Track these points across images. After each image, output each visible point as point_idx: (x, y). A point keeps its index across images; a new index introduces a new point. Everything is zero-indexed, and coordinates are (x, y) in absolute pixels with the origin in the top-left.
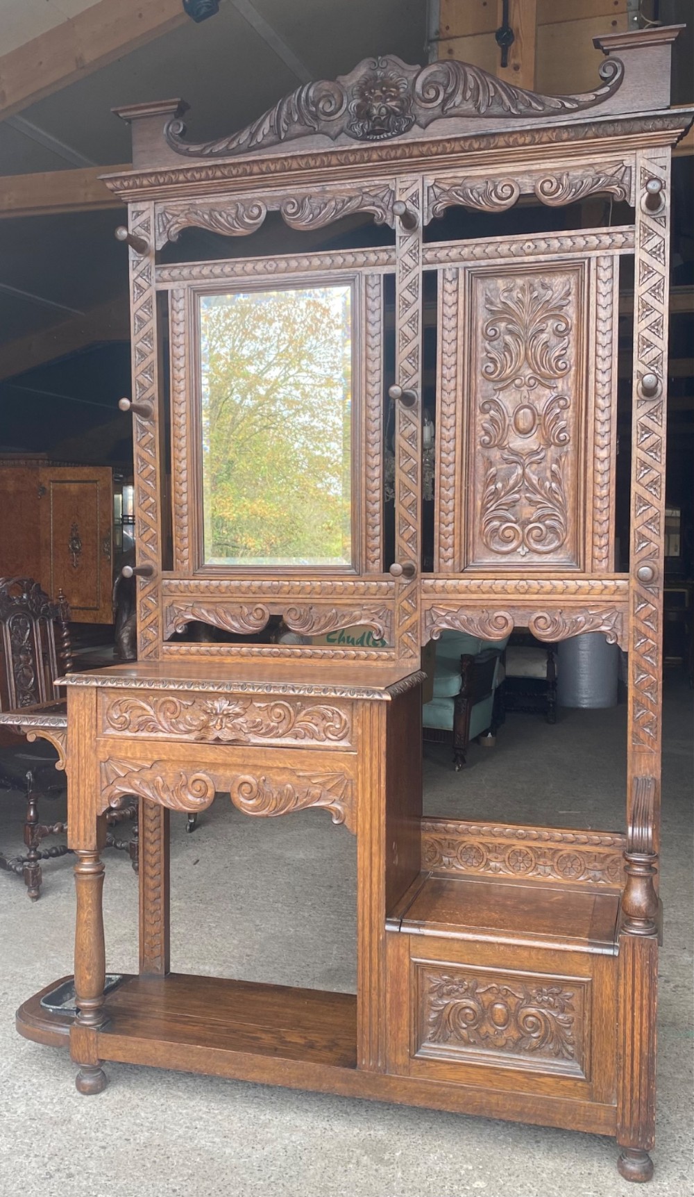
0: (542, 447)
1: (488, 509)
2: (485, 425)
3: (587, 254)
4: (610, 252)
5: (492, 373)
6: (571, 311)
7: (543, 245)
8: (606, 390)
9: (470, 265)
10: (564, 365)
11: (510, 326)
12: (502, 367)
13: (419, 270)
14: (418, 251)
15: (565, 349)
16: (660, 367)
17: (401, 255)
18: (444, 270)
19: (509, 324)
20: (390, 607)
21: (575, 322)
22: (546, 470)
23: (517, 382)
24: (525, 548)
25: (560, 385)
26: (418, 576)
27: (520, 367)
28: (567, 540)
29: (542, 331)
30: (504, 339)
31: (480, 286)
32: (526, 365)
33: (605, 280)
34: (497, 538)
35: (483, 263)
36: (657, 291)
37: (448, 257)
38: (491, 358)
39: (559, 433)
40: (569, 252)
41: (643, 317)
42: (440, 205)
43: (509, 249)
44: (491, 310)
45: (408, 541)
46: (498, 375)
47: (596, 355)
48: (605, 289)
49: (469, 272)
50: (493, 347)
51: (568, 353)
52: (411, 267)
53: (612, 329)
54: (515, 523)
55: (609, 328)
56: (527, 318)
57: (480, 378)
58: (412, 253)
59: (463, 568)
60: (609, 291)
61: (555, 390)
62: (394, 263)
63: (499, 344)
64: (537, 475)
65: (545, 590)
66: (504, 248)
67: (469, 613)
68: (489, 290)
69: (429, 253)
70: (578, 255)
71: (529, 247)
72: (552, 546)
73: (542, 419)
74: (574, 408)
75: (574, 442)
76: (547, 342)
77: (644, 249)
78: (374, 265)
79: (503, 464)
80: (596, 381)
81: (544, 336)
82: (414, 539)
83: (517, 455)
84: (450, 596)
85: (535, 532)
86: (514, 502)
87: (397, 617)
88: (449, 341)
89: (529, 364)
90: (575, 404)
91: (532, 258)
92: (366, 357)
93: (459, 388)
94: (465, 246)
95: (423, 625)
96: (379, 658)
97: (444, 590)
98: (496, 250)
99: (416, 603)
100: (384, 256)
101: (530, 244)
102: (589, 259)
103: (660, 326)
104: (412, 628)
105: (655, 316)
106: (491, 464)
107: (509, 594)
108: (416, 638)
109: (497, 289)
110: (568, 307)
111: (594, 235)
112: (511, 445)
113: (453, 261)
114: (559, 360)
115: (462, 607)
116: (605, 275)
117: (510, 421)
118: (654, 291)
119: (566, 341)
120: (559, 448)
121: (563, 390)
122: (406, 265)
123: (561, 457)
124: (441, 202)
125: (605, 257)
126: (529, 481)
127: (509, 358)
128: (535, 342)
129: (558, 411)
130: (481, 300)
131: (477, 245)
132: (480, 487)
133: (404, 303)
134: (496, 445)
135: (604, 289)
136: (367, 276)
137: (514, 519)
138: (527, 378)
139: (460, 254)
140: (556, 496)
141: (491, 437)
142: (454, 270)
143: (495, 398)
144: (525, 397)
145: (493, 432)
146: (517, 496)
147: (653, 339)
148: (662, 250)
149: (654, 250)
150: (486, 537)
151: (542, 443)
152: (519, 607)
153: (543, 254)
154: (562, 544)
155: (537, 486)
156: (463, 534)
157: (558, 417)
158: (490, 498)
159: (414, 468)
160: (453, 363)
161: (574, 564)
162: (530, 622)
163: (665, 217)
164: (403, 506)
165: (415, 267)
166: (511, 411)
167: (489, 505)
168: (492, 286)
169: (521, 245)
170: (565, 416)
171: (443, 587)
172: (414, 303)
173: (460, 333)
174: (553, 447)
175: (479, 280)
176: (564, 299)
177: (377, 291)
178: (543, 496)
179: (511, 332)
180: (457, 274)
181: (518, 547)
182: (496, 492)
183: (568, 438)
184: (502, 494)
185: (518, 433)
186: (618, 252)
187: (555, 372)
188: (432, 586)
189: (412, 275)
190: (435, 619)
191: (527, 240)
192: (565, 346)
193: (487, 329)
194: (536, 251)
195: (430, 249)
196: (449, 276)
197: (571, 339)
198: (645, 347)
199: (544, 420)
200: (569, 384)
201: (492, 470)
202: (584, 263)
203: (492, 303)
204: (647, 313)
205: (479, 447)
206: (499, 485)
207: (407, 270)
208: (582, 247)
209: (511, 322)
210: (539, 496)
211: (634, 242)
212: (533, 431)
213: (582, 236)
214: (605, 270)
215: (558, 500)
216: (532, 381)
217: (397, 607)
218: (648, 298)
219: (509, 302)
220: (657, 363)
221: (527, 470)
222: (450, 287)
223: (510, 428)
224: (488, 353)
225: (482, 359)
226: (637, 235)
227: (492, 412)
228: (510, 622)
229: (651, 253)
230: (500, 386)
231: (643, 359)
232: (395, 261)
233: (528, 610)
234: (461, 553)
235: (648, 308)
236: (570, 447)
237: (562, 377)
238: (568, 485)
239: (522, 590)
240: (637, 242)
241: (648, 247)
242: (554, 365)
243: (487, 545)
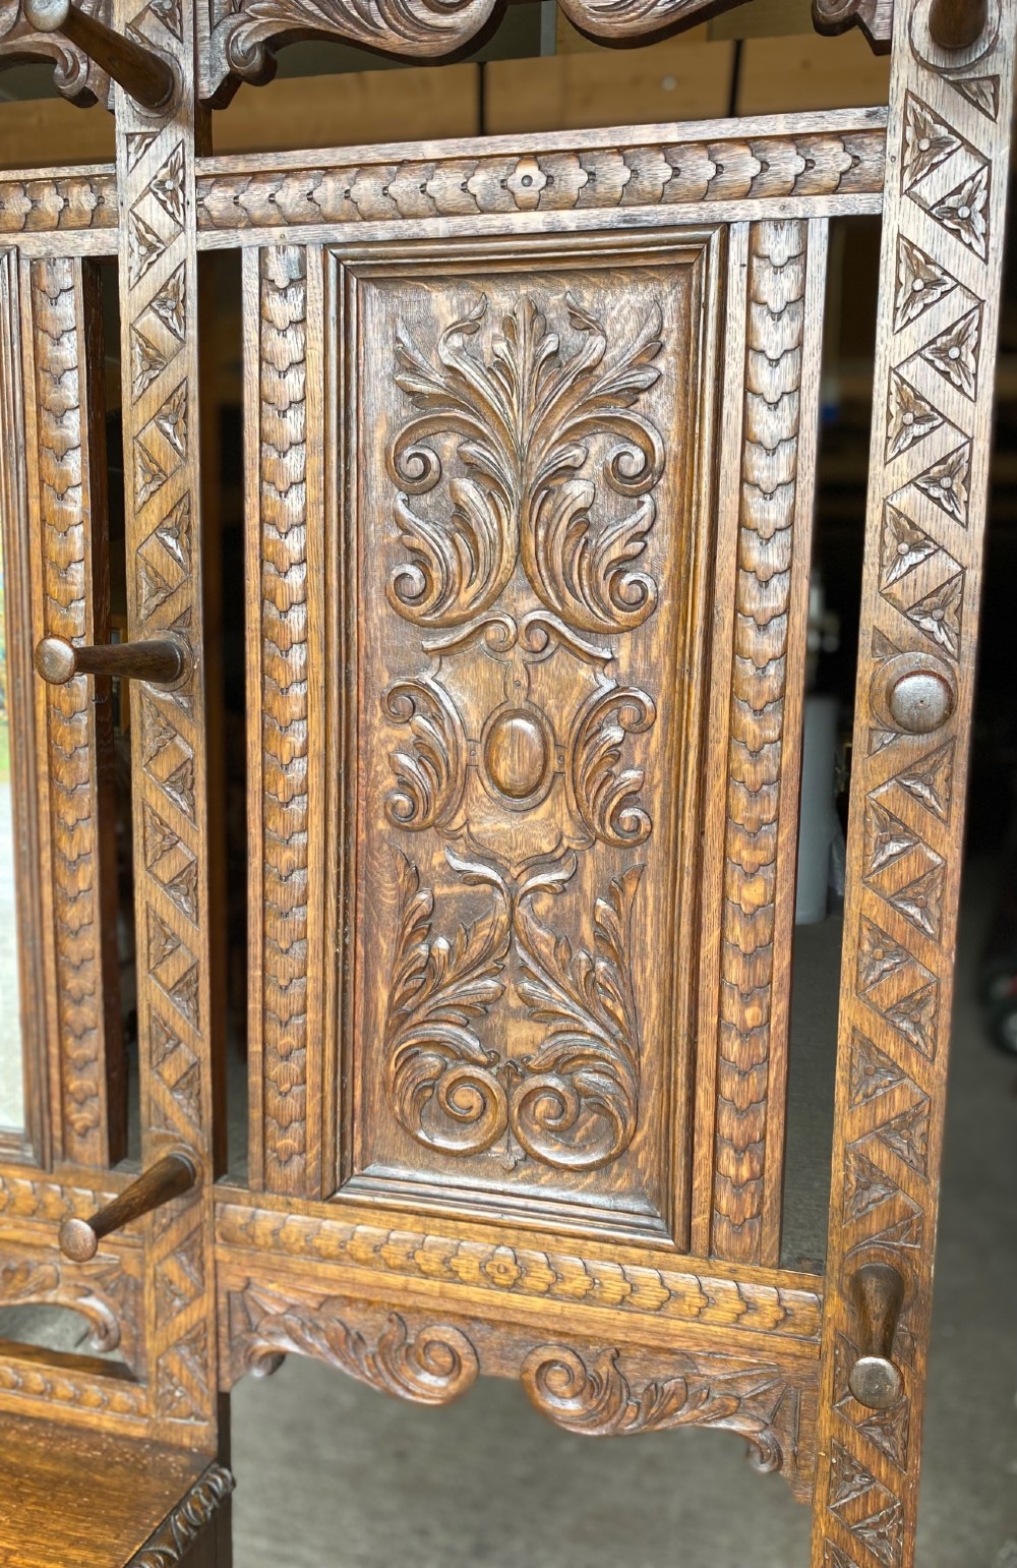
0: (565, 842)
1: (408, 1015)
2: (404, 759)
3: (718, 209)
4: (798, 206)
5: (417, 599)
6: (661, 409)
7: (574, 177)
8: (772, 684)
9: (341, 239)
10: (637, 592)
11: (472, 448)
12: (446, 582)
13: (187, 247)
14: (182, 186)
15: (640, 536)
16: (950, 618)
17: (134, 197)
18: (263, 252)
19: (470, 440)
20: (132, 1268)
21: (674, 446)
22: (578, 915)
23: (492, 632)
24: (515, 1147)
25: (623, 654)
26: (206, 1191)
27: (503, 586)
28: (639, 1138)
29: (570, 472)
30: (453, 491)
31: (376, 311)
32: (519, 580)
33: (776, 306)
34: (434, 1103)
35: (382, 231)
36: (954, 353)
37: (271, 209)
38: (413, 550)
39: (620, 807)
40: (659, 200)
41: (904, 443)
42: (248, 27)
43: (464, 188)
44: (411, 393)
45: (174, 1089)
46: (436, 607)
47: (740, 565)
48: (777, 337)
49: (339, 260)
50: (422, 514)
51: (650, 553)
52: (165, 234)
53: (794, 480)
54: (486, 1066)
55: (784, 476)
56: (522, 428)
57: (380, 611)
58: (167, 191)
59: (328, 1190)
60: (789, 343)
61: (609, 669)
62: (112, 224)
63: (436, 506)
64: (552, 930)
65: (568, 1287)
66: (446, 185)
67: (350, 1315)
68: (405, 321)
69: (217, 192)
70: (689, 212)
71: (527, 180)
72: (594, 1157)
73: (568, 758)
74: (665, 733)
75: (665, 840)
76: (585, 510)
77: (916, 199)
78: (57, 228)
79: (450, 884)
80: (737, 650)
81: (577, 490)
82: (190, 1083)
83: (490, 860)
84: (298, 1263)
85: (543, 1106)
86: (485, 1002)
87: (149, 1300)
88: (282, 488)
89: (531, 581)
90: (667, 719)
91: (536, 221)
92: (43, 521)
93: (315, 638)
94: (328, 170)
95: (223, 1330)
96: (104, 1405)
97: (279, 1245)
98: (423, 189)
99: (202, 1268)
100: (83, 199)
101: (531, 169)
102: (726, 227)
103: (958, 480)
104: (194, 1340)
105: (944, 441)
106: (417, 879)
107: (463, 1282)
108: (205, 1366)
109: (428, 322)
110: (653, 397)
111: (745, 141)
112: (474, 829)
113: (291, 222)
114: (621, 573)
115: (328, 1298)
116: (776, 289)
117: (471, 752)
118: (942, 352)
119: (646, 509)
120: (618, 854)
121: (633, 673)
122: (148, 229)
123: (622, 882)
124: (252, 19)
125: (778, 223)
126: (529, 945)
127: (466, 553)
128: (548, 506)
129: (616, 734)
130: (377, 357)
131: (363, 167)
132: (385, 945)
133: (145, 355)
134: (433, 825)
135: (773, 337)
136: (35, 262)
137: (483, 1058)
138: (525, 621)
139: (310, 197)
140: (609, 1003)
141: (413, 799)
142: (293, 253)
143: (426, 677)
144: (518, 684)
145: (424, 782)
146: (490, 983)
147: (933, 521)
148: (979, 205)
149: (951, 202)
150: (402, 1101)
151: (568, 828)
152: (494, 1324)
153: (574, 207)
154: (625, 1149)
155: (554, 965)
156: (328, 1088)
157: (617, 758)
158: (411, 984)
159: (188, 872)
160: (296, 556)
161: (658, 1223)
162: (525, 1371)
163: (995, 79)
164: (159, 981)
165: (174, 237)
166: (474, 721)
167: (407, 1007)
168: (413, 313)
169: (502, 173)
170: (638, 757)
171: (275, 1233)
172: (175, 354)
173: (317, 462)
174: (600, 846)
175: (374, 291)
176: (642, 367)
177: (69, 310)
178: (570, 996)
179: (473, 470)
180: (302, 264)
181: (494, 1141)
182: (429, 964)
183: (645, 826)
184: (449, 976)
185: (496, 793)
186: (822, 208)
187: (608, 613)
188: (245, 1227)
189: (166, 265)
190: (255, 1319)
191: (523, 157)
192: (645, 525)
193: (398, 456)
194: (551, 194)
195: (220, 179)
196: (279, 272)
197: (663, 506)
198: (904, 547)
199: (574, 760)
200: (654, 652)
201: (423, 896)
202: (707, 241)
203: (413, 369)
204: (918, 430)
205: (382, 825)
206: (442, 944)
207: (153, 247)
208: (703, 183)
209: (477, 436)
210: (558, 993)
211: (881, 171)
212: (542, 792)
213: (705, 143)
214: (778, 269)
215: (612, 1015)
216: (539, 636)
217: (150, 1272)
218: (923, 377)
219: (465, 368)
220: (944, 605)
221: (522, 911)
222: (282, 309)
223: (473, 774)
224: (407, 532)
225: (386, 551)
226: (894, 143)
227: (419, 719)
228: (468, 1366)
229: (941, 213)
230: (442, 642)
231: (896, 589)
232: (117, 215)
233: (518, 1335)
234: (323, 1145)
235: (920, 412)
236: (652, 855)
237: (630, 629)
238: (647, 973)
239: (503, 1279)
240: (892, 171)
241: (932, 188)
242: (605, 588)
243: (401, 1124)
